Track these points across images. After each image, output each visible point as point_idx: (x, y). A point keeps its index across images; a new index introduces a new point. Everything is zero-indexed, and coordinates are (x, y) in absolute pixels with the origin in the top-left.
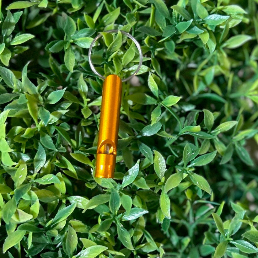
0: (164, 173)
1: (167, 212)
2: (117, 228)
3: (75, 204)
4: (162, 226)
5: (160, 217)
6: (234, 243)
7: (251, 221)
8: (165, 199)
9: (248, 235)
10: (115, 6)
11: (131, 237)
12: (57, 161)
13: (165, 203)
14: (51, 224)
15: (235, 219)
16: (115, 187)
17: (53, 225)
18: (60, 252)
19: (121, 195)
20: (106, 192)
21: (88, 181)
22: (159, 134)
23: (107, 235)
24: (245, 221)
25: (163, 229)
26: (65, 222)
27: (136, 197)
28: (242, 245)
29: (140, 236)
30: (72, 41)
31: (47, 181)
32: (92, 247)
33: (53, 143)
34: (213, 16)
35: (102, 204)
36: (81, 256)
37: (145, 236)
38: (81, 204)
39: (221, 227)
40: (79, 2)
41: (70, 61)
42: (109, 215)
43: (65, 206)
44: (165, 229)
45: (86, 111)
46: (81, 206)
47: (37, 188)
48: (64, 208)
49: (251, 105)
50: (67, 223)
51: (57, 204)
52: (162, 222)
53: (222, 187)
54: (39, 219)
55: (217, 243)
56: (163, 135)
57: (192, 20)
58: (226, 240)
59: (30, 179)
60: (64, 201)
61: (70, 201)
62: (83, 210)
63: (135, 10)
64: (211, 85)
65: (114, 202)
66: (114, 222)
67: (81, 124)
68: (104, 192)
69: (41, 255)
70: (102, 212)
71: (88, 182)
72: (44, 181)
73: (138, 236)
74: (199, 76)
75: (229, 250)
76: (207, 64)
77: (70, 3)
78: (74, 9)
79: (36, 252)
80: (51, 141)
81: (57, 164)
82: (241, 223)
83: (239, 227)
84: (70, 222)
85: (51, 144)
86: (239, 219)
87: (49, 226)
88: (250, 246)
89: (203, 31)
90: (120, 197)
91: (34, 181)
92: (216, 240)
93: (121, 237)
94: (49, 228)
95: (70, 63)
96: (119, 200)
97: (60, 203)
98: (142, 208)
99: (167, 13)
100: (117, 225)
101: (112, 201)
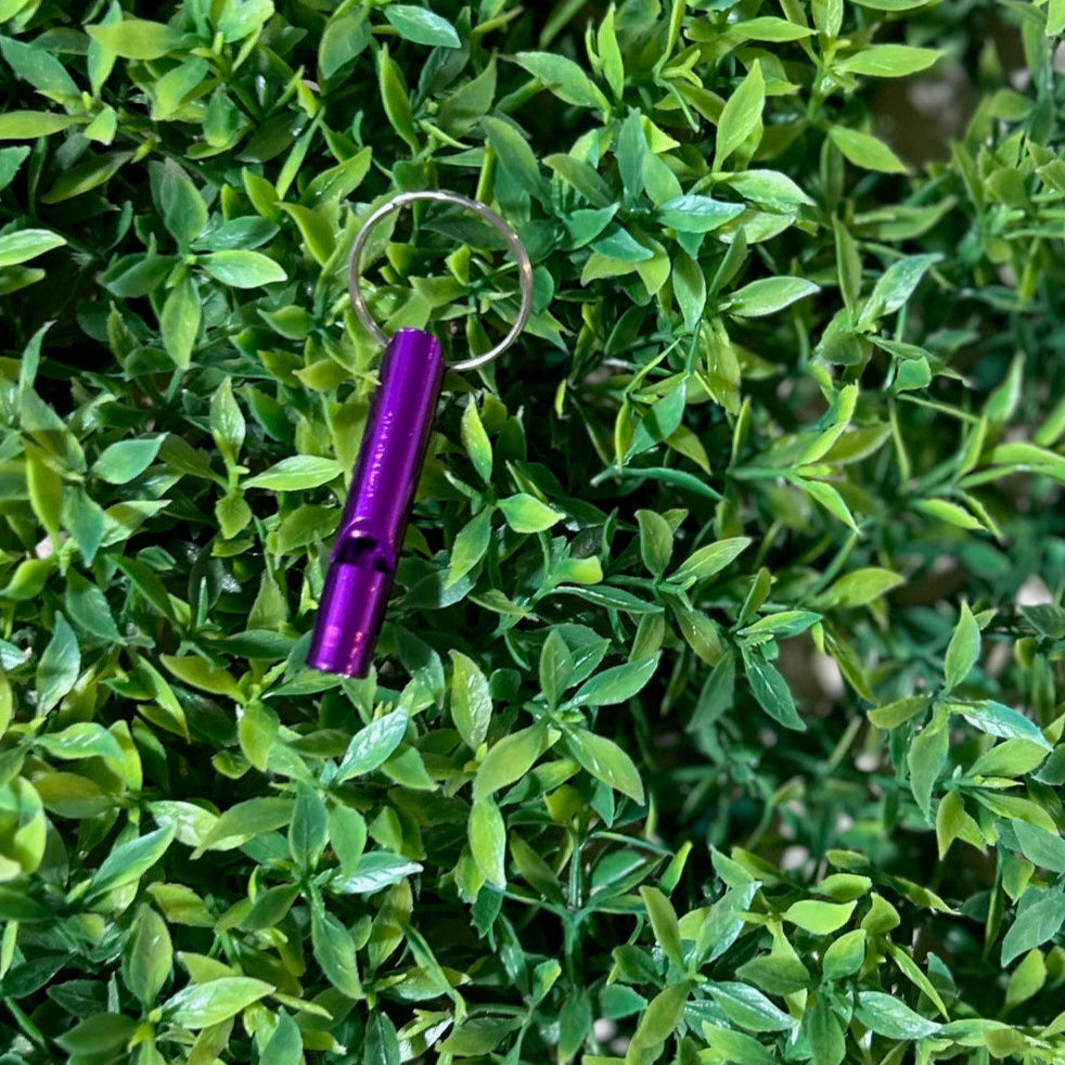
0: (486, 728)
1: (494, 866)
2: (313, 918)
3: (169, 828)
4: (471, 910)
5: (467, 882)
6: (713, 990)
7: (777, 917)
8: (487, 820)
9: (760, 972)
10: (358, 139)
11: (362, 946)
12: (121, 675)
13: (488, 834)
14: (87, 893)
15: (722, 907)
16: (316, 775)
17: (94, 896)
18: (112, 985)
19: (330, 805)
20: (280, 791)
21: (223, 748)
22: (482, 600)
23: (277, 939)
24: (755, 918)
25: (477, 921)
26: (133, 890)
27: (385, 812)
28: (737, 1001)
29: (393, 944)
30: (191, 259)
31: (77, 747)
32: (221, 981)
33: (109, 615)
34: (690, 201)
35: (267, 833)
36: (183, 1008)
37: (411, 945)
38: (192, 830)
39: (670, 933)
40: (232, 123)
41: (180, 328)
42: (288, 868)
43: (137, 832)
44: (484, 920)
45: (231, 509)
46: (190, 837)
47: (46, 764)
48: (132, 842)
49: (805, 511)
50: (142, 895)
51: (112, 823)
52: (472, 898)
53: (694, 784)
54: (44, 876)
55: (658, 983)
56: (494, 604)
57: (615, 208)
58: (686, 977)
59: (22, 734)
60: (134, 817)
61: (155, 816)
62: (191, 849)
63: (427, 152)
64: (674, 436)
65: (304, 828)
66: (303, 895)
67: (211, 550)
68: (275, 793)
69: (49, 992)
70: (265, 858)
71: (225, 752)
72: (67, 745)
73: (384, 945)
74: (632, 402)
75: (694, 1008)
76: (664, 364)
77: (196, 122)
78: (210, 147)
79: (31, 982)
80: (103, 609)
81: (120, 685)
82: (741, 924)
83: (735, 936)
84: (151, 888)
85: (104, 617)
86: (737, 910)
87: (79, 902)
88: (762, 1005)
89: (651, 254)
90: (326, 812)
91: (36, 742)
92: (654, 974)
93: (325, 950)
94: (79, 907)
95: (180, 335)
96: (323, 820)
97: (122, 823)
98: (402, 853)
99: (535, 178)
100: (313, 908)
101: (298, 825)
